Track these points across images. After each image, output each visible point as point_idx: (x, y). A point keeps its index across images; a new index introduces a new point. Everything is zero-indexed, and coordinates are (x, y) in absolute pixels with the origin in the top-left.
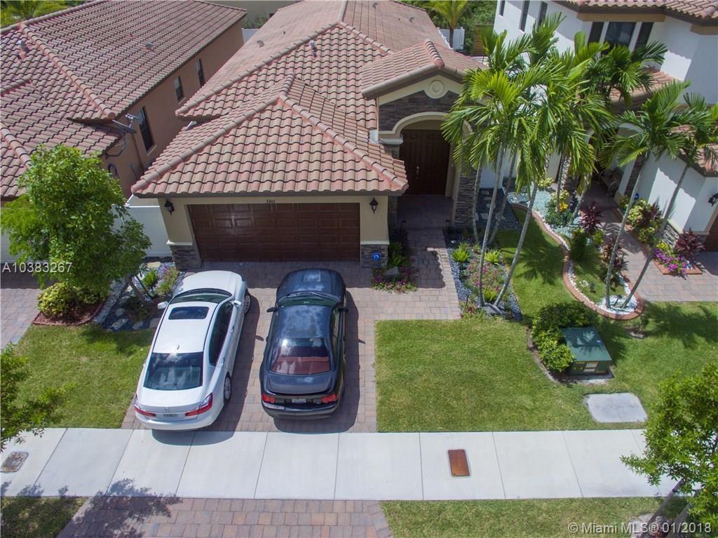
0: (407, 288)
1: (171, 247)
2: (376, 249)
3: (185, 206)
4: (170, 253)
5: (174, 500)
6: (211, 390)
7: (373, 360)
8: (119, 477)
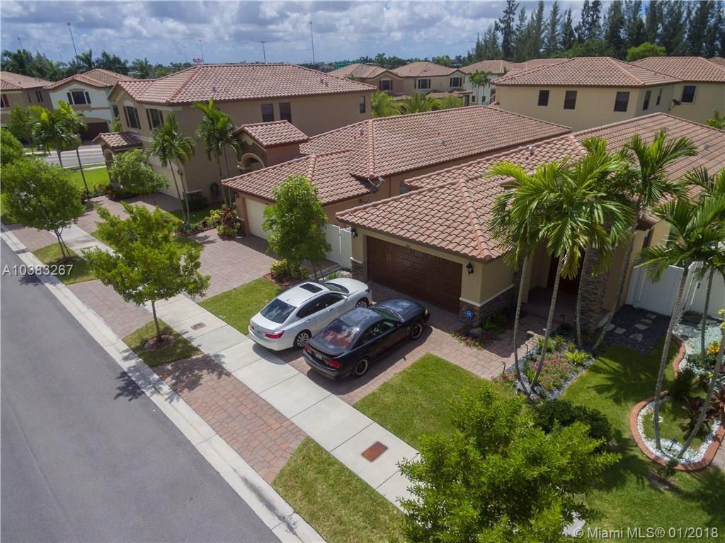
0: (475, 345)
1: (352, 261)
2: (471, 308)
3: (364, 235)
4: (350, 266)
5: (229, 374)
6: (285, 329)
7: (399, 371)
8: (222, 353)
